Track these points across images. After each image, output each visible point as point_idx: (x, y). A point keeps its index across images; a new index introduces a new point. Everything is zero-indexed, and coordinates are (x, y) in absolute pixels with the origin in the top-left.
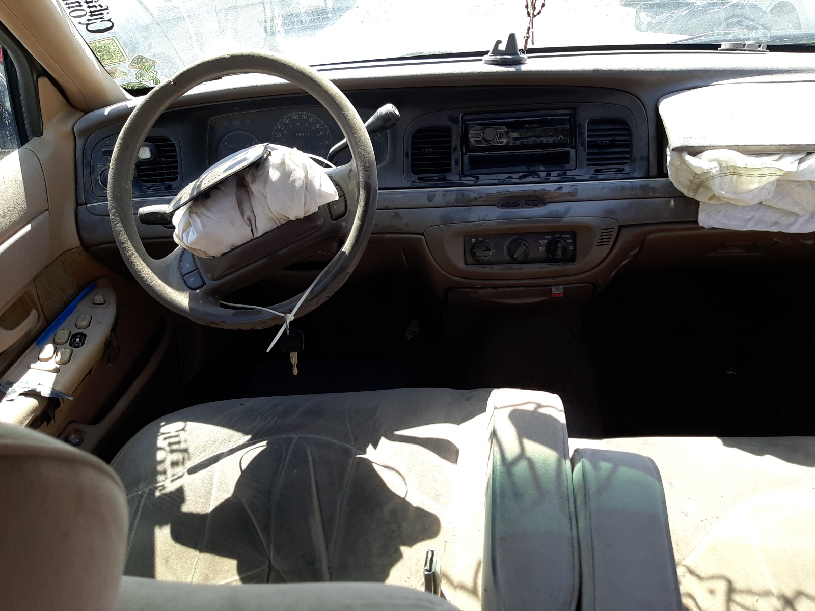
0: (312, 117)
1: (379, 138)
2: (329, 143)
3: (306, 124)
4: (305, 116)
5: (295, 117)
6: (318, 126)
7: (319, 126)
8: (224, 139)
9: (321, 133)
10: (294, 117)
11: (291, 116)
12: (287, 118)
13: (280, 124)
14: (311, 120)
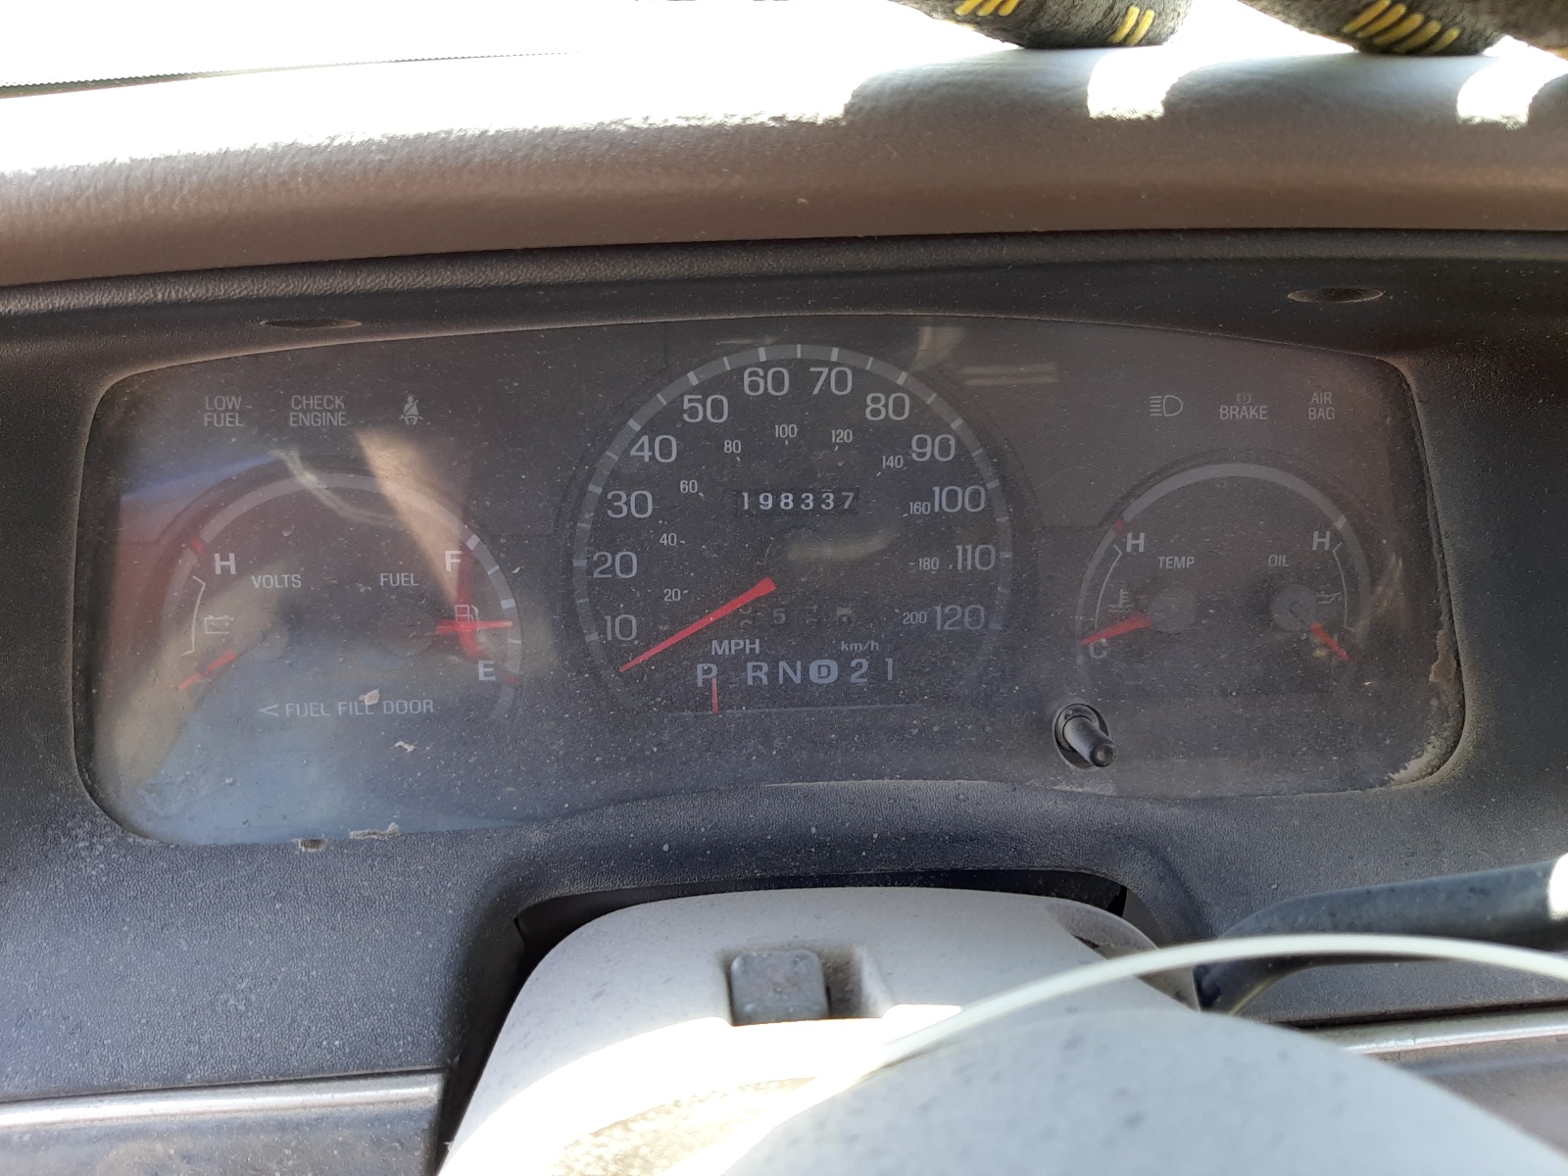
0: (889, 388)
1: (1337, 537)
2: (985, 562)
3: (842, 436)
4: (841, 377)
5: (765, 385)
6: (928, 449)
7: (932, 449)
8: (210, 532)
9: (940, 496)
10: (759, 383)
11: (739, 372)
12: (705, 389)
13: (651, 429)
14: (879, 408)
